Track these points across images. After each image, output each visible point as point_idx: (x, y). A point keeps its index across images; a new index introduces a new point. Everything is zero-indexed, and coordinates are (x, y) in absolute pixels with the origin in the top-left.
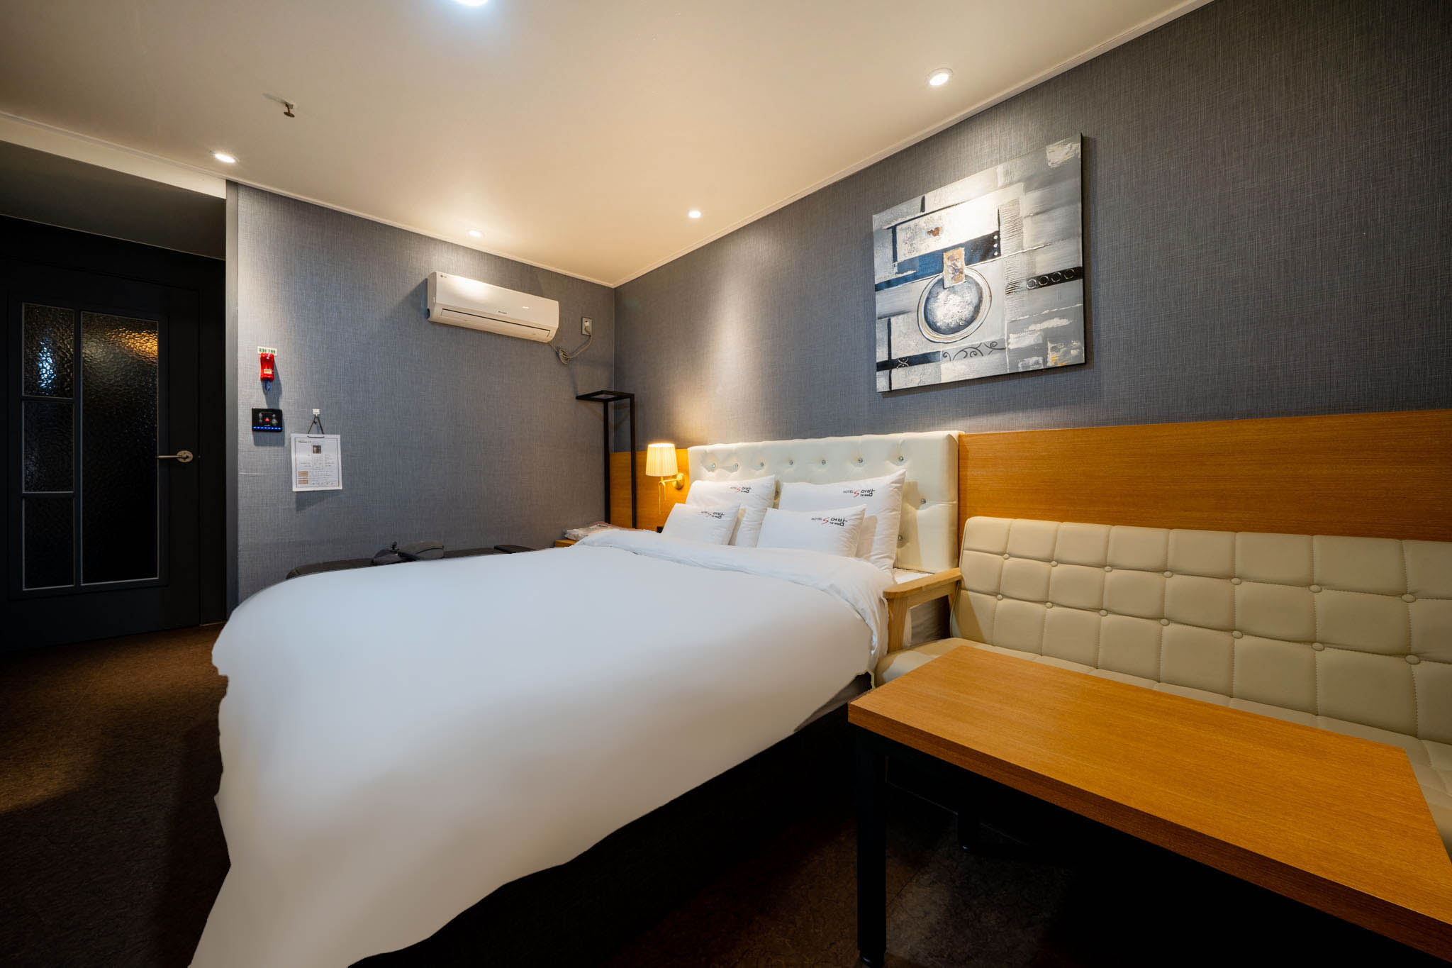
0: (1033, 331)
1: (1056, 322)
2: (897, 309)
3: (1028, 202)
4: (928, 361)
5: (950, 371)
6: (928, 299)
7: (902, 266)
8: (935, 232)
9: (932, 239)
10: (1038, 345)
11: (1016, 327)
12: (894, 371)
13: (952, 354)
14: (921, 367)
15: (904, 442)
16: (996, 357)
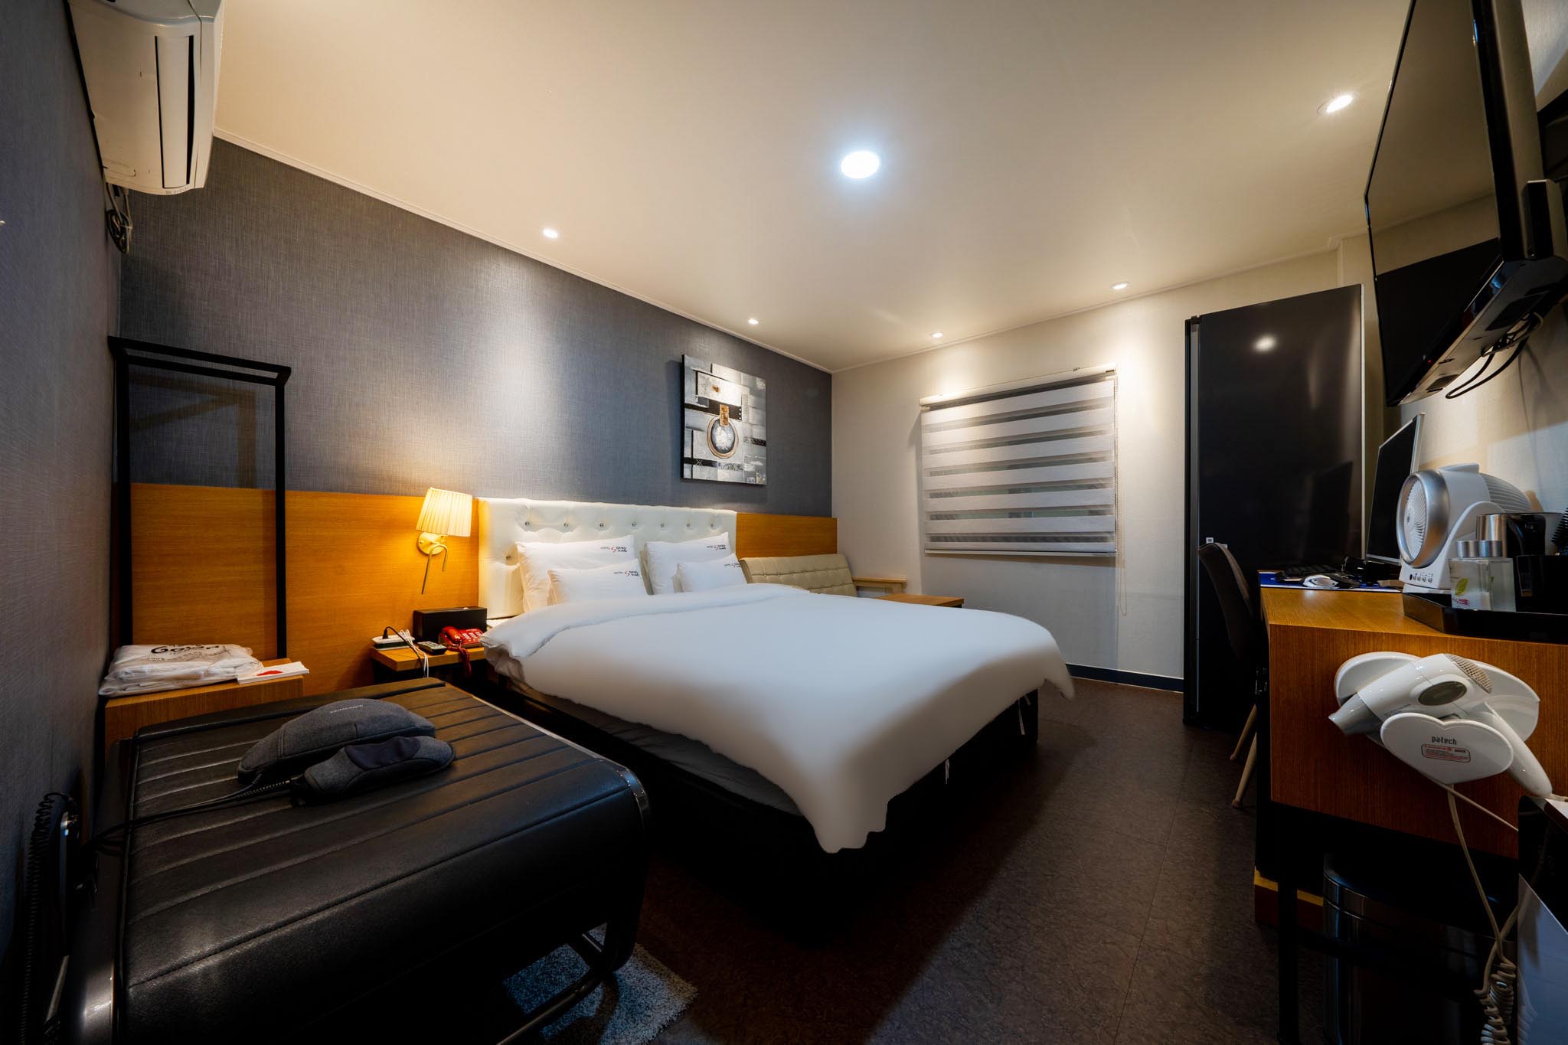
0: (752, 465)
1: (759, 463)
2: (697, 427)
3: (751, 400)
4: (712, 466)
5: (723, 475)
6: (713, 428)
7: (701, 400)
8: (717, 389)
9: (715, 393)
10: (752, 472)
11: (747, 460)
12: (694, 466)
13: (723, 465)
14: (708, 468)
15: (719, 516)
16: (739, 473)
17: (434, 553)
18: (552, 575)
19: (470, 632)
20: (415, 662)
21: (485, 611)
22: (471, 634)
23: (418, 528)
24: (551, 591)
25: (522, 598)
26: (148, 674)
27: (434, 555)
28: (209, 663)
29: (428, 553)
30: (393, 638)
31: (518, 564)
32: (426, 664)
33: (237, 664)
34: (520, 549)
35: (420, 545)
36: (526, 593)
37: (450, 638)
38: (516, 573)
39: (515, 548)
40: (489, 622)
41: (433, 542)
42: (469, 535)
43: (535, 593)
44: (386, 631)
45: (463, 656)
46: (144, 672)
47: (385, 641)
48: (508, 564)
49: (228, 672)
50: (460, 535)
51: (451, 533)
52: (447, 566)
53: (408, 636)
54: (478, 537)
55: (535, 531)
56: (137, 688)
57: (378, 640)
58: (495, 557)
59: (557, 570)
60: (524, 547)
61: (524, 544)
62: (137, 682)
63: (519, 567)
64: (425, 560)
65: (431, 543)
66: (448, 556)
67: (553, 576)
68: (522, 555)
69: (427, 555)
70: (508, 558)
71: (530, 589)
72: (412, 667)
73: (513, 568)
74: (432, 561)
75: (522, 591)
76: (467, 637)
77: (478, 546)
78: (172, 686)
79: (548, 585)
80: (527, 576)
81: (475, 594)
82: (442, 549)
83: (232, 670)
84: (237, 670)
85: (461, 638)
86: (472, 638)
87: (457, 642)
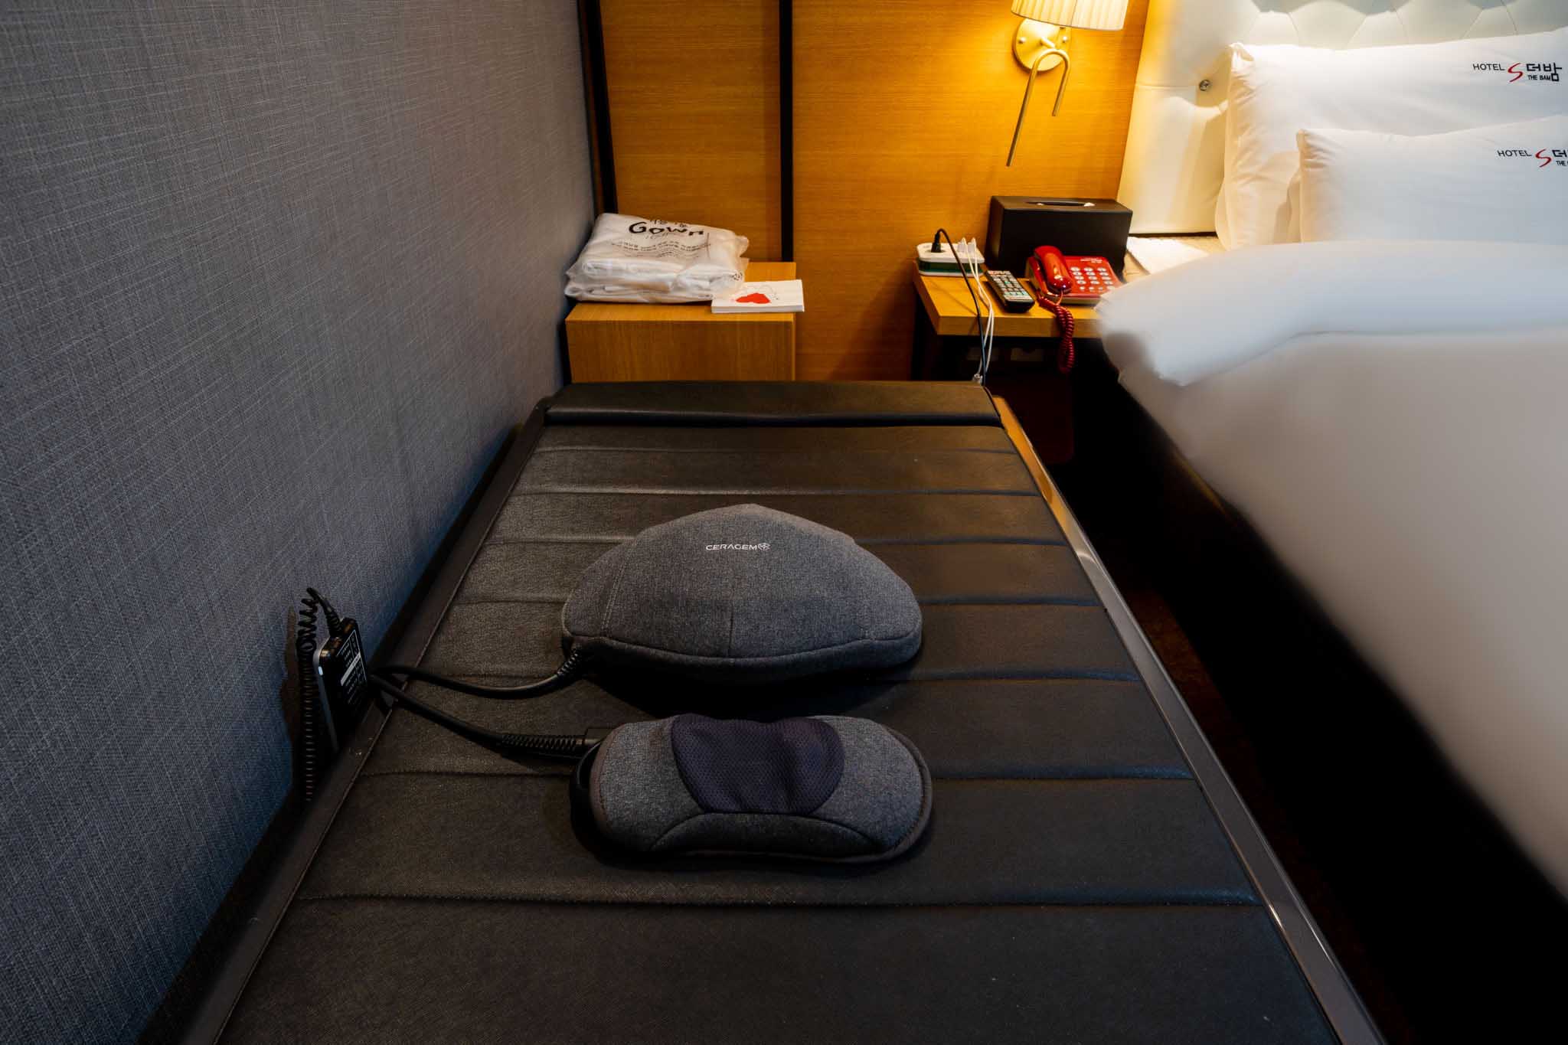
17: (1041, 68)
18: (1309, 146)
19: (1086, 265)
20: (971, 323)
21: (1127, 216)
22: (1089, 271)
23: (1015, 7)
24: (1294, 189)
25: (1217, 192)
26: (610, 275)
27: (1040, 73)
28: (680, 267)
29: (1030, 66)
30: (946, 255)
31: (1225, 105)
32: (990, 330)
33: (712, 274)
34: (1238, 65)
35: (1019, 49)
36: (1229, 186)
37: (1045, 274)
38: (1215, 127)
39: (1225, 61)
40: (1132, 244)
41: (1045, 40)
42: (1121, 27)
43: (1251, 189)
44: (937, 237)
45: (1062, 323)
46: (605, 270)
47: (936, 257)
48: (1199, 103)
49: (700, 288)
50: (1101, 27)
51: (1081, 21)
52: (1066, 97)
53: (972, 254)
54: (1143, 27)
55: (1285, 11)
56: (601, 292)
57: (924, 251)
58: (1173, 84)
59: (1326, 132)
60: (1249, 58)
61: (1251, 49)
62: (603, 282)
63: (1224, 114)
64: (1021, 83)
65: (1041, 44)
66: (1071, 73)
67: (1309, 151)
68: (1239, 82)
69: (1026, 71)
70: (1204, 85)
71: (1244, 176)
72: (963, 331)
73: (1211, 112)
74: (1038, 86)
75: (1220, 175)
76: (1080, 279)
77: (1138, 51)
78: (638, 298)
79: (1291, 171)
80: (1240, 141)
81: (1115, 173)
82: (1057, 60)
83: (706, 284)
84: (715, 286)
85: (1065, 279)
86: (1088, 284)
87: (1057, 287)
